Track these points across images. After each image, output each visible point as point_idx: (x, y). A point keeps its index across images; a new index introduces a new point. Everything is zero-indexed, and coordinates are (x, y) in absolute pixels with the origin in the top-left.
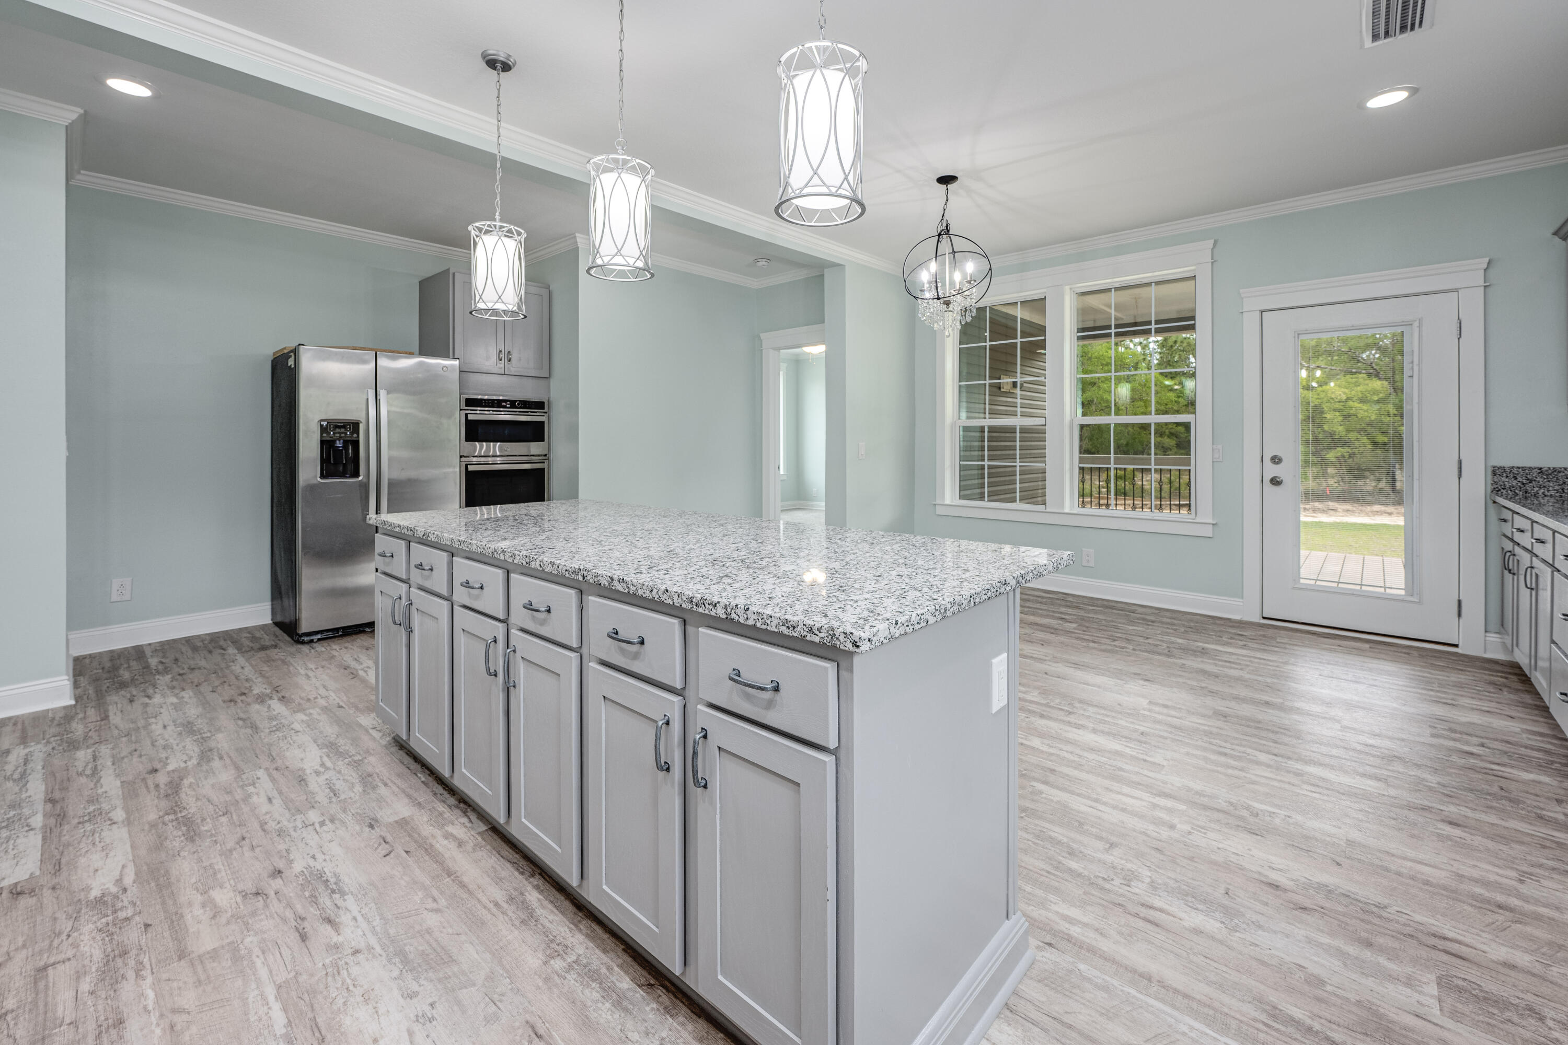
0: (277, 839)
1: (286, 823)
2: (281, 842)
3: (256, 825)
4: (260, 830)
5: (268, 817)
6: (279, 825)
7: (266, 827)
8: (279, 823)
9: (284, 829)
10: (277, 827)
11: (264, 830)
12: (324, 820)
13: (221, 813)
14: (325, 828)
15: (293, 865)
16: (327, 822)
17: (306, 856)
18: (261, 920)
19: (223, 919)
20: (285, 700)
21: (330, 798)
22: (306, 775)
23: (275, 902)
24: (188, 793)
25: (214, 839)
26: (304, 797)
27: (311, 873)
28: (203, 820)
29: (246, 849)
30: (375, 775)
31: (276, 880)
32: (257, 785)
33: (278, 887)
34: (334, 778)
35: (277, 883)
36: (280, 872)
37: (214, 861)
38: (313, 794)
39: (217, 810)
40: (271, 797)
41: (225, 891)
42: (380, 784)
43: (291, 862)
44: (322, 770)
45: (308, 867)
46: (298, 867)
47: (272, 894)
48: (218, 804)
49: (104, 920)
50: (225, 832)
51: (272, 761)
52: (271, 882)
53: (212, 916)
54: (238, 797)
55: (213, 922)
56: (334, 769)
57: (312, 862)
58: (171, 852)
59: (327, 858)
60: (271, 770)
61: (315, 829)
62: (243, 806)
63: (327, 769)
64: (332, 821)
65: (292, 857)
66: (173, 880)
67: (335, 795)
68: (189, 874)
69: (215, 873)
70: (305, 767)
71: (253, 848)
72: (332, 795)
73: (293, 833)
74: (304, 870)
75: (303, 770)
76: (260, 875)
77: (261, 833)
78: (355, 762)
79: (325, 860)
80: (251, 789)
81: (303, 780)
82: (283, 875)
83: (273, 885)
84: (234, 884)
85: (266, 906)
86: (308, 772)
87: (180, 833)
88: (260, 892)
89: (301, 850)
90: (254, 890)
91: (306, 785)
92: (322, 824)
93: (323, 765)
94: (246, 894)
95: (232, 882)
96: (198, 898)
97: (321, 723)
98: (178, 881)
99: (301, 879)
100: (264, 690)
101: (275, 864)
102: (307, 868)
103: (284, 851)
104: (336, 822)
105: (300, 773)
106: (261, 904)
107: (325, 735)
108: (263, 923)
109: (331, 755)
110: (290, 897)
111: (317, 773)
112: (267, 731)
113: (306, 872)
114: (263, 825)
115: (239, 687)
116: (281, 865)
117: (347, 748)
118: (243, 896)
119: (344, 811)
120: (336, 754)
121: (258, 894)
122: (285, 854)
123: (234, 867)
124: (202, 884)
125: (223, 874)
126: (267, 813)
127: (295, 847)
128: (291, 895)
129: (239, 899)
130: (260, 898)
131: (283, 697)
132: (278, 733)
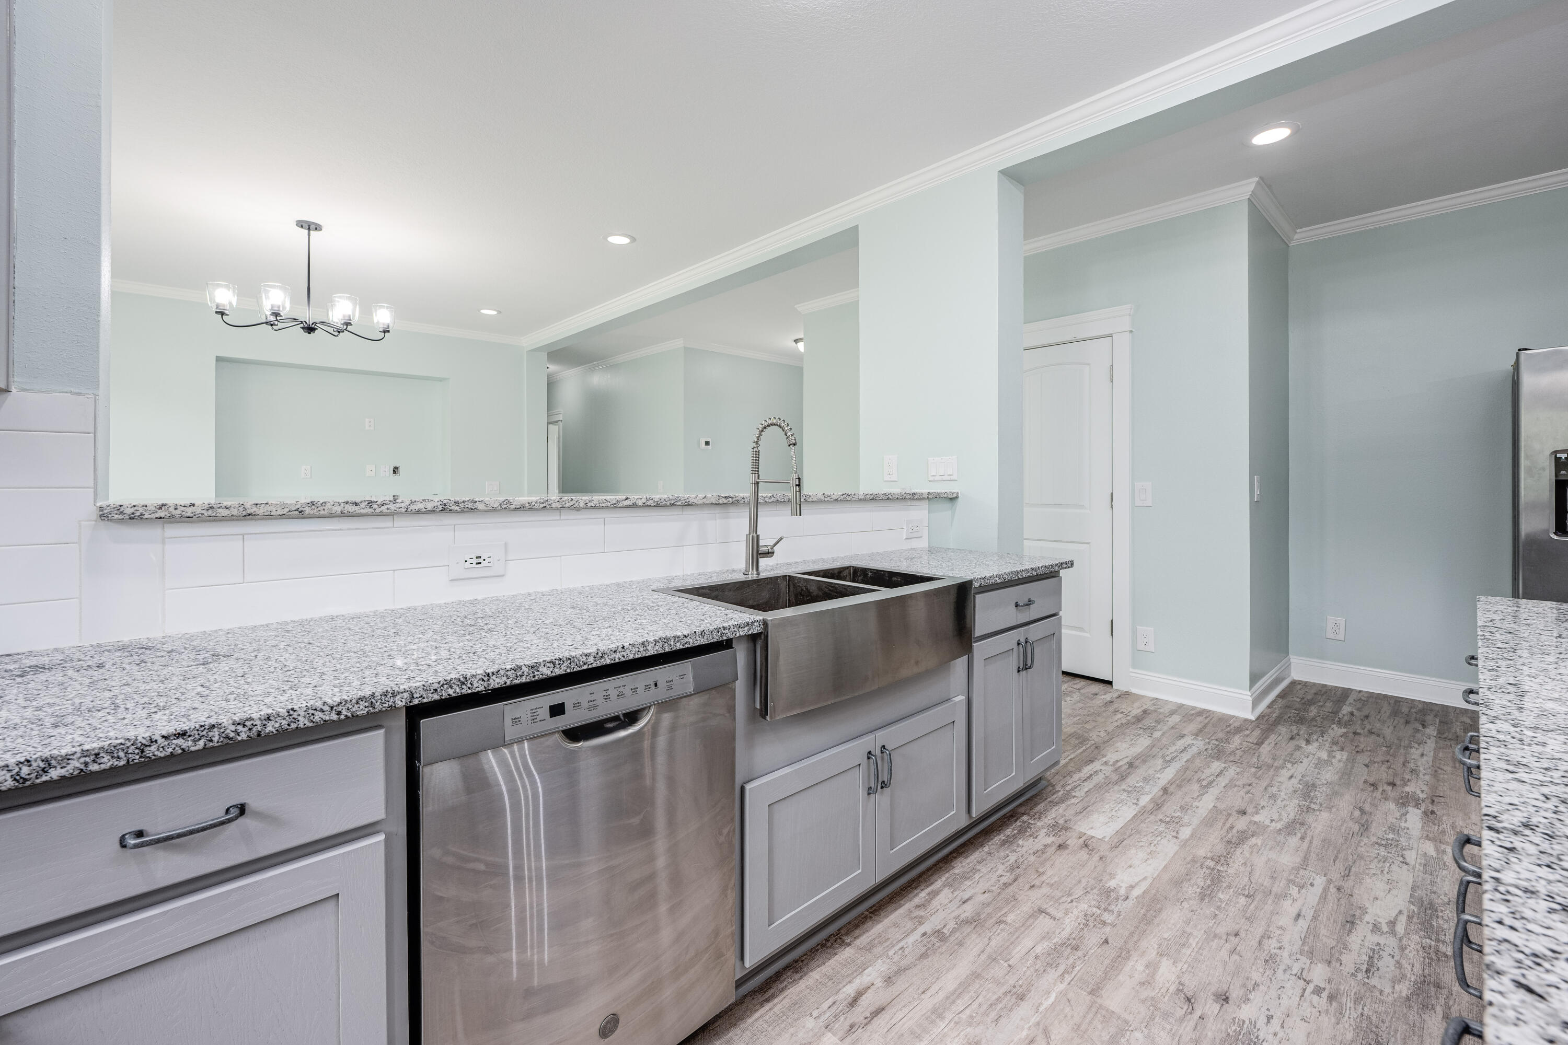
0: (1261, 962)
1: (1286, 954)
2: (1261, 970)
3: (1260, 931)
4: (1257, 940)
5: (1278, 932)
6: (1278, 951)
7: (1265, 941)
8: (1280, 948)
9: (1278, 959)
10: (1273, 951)
11: (1260, 943)
12: (1324, 989)
13: (1246, 893)
14: (1315, 997)
15: (1243, 1006)
16: (1325, 995)
17: (1264, 1009)
18: (1164, 1029)
19: (1145, 993)
20: (1432, 817)
21: (1358, 970)
22: (1361, 919)
23: (1192, 1024)
24: (1245, 852)
25: (1217, 912)
26: (1332, 943)
27: (1249, 1033)
28: (1229, 887)
29: (1228, 946)
30: (1445, 991)
31: (1215, 1004)
32: (1304, 890)
33: (1209, 1013)
34: (1388, 950)
35: (1212, 1008)
36: (1226, 1000)
37: (1195, 933)
38: (1346, 948)
39: (1247, 888)
40: (1302, 914)
41: (1173, 969)
42: (1439, 1009)
43: (1246, 1000)
44: (1385, 928)
45: (1253, 1023)
46: (1246, 1012)
47: (1198, 1013)
48: (1254, 881)
49: (1095, 909)
50: (1231, 914)
51: (1344, 877)
52: (1210, 1001)
53: (1142, 981)
54: (1275, 889)
55: (1137, 988)
56: (1400, 940)
57: (1263, 1020)
58: (1180, 895)
59: (1281, 1034)
60: (1332, 886)
61: (1304, 990)
62: (1270, 902)
63: (1393, 932)
64: (1331, 998)
65: (1251, 997)
66: (1156, 921)
67: (1368, 971)
68: (1170, 926)
69: (1184, 945)
70: (1369, 911)
71: (1233, 951)
72: (1364, 967)
73: (1280, 972)
74: (1247, 1022)
75: (1364, 910)
76: (1209, 984)
77: (1254, 943)
78: (1437, 951)
79: (1275, 1034)
80: (1294, 891)
81: (1353, 923)
82: (1226, 1006)
83: (1208, 1006)
84: (1184, 970)
85: (1181, 1020)
86: (1367, 918)
87: (1202, 884)
88: (1193, 1001)
89: (1267, 997)
90: (1189, 994)
91: (1350, 931)
92: (1318, 991)
93: (1392, 923)
94: (1182, 991)
95: (1186, 966)
96: (1152, 954)
97: (1445, 872)
98: (1158, 925)
99: (1234, 1028)
100: (1419, 792)
101: (1231, 987)
102: (1250, 1023)
103: (1253, 982)
104: (1334, 1004)
105: (1358, 913)
106: (1180, 1013)
107: (1435, 889)
108: (1162, 1033)
109: (1415, 920)
110: (1207, 1035)
111: (1376, 928)
112: (1374, 839)
113: (1245, 1026)
114: (1266, 936)
115: (1395, 775)
116: (1235, 994)
117: (1445, 926)
118: (1178, 990)
119: (1358, 1000)
120: (1422, 924)
121: (1189, 1000)
122: (1250, 987)
123: (1201, 955)
124: (1167, 944)
125: (1188, 952)
126: (1281, 928)
127: (1265, 989)
128: (1210, 1034)
129: (1173, 988)
130: (1186, 1007)
131: (1433, 812)
132: (1382, 849)
